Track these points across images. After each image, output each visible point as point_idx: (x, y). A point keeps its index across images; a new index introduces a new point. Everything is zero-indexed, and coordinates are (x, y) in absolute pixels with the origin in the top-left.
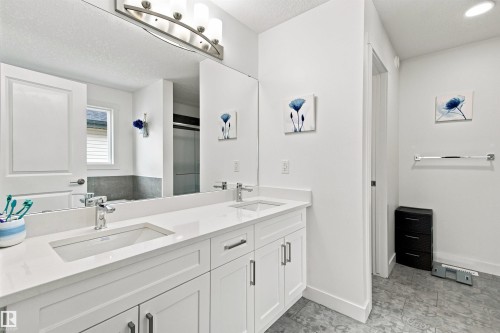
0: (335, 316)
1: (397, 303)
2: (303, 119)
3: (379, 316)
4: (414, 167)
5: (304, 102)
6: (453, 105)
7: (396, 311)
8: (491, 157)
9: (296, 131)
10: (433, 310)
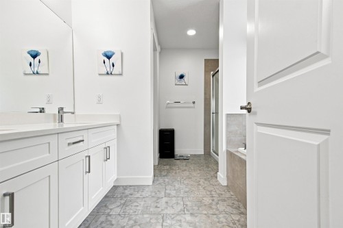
0: (136, 188)
1: (163, 173)
2: (113, 66)
3: (158, 180)
4: (167, 107)
5: (114, 54)
6: (182, 77)
7: (164, 176)
8: (194, 103)
9: (108, 73)
10: (177, 171)
